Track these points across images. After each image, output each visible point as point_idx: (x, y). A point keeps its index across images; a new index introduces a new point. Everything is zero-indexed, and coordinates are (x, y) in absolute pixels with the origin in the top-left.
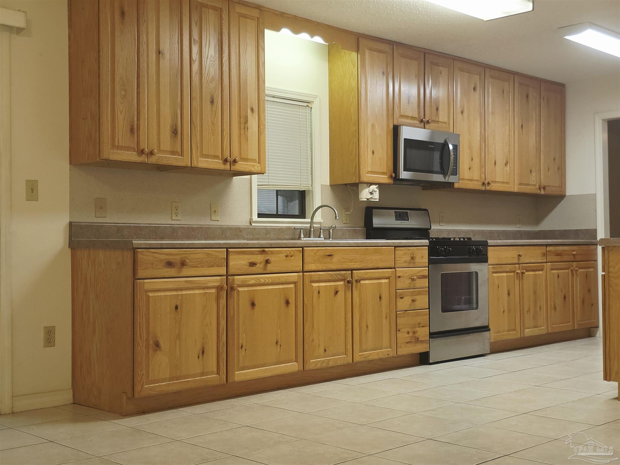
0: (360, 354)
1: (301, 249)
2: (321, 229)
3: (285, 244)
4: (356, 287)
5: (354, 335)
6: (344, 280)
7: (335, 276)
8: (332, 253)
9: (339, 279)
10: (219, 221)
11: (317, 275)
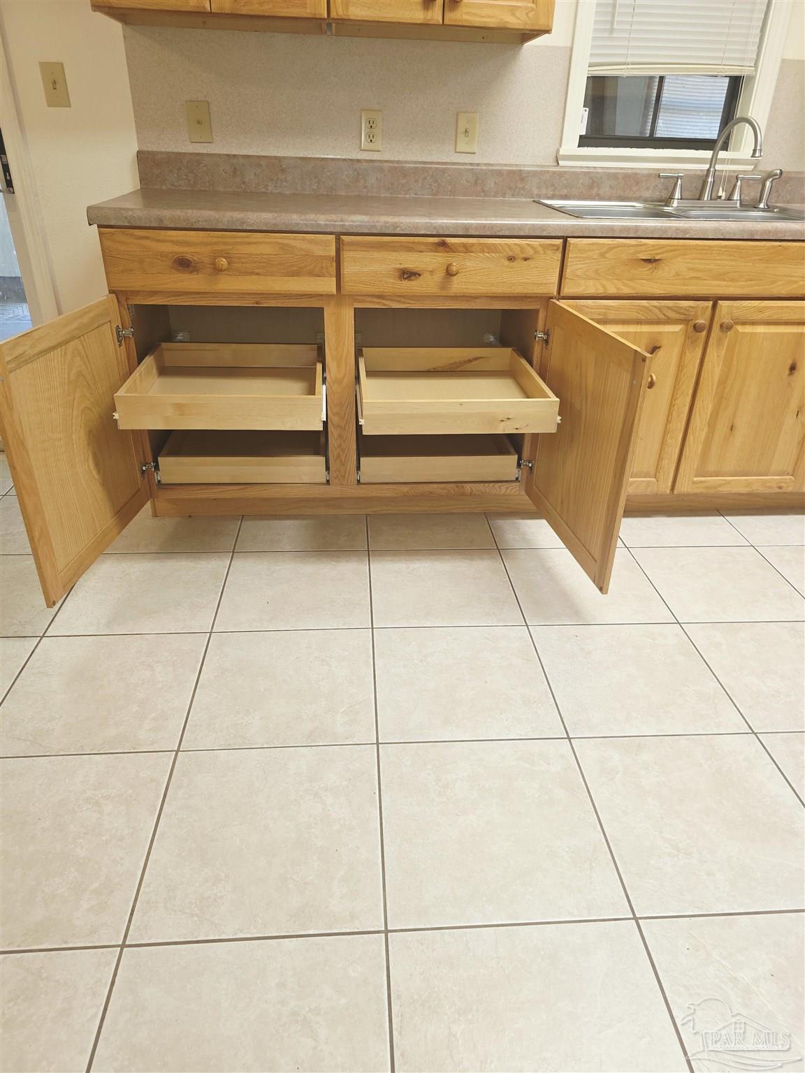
0: (695, 479)
1: (560, 242)
2: (737, 178)
3: (512, 227)
4: (720, 341)
5: (687, 442)
6: (685, 321)
7: (657, 311)
8: (658, 254)
9: (669, 318)
10: (474, 153)
11: (599, 307)
